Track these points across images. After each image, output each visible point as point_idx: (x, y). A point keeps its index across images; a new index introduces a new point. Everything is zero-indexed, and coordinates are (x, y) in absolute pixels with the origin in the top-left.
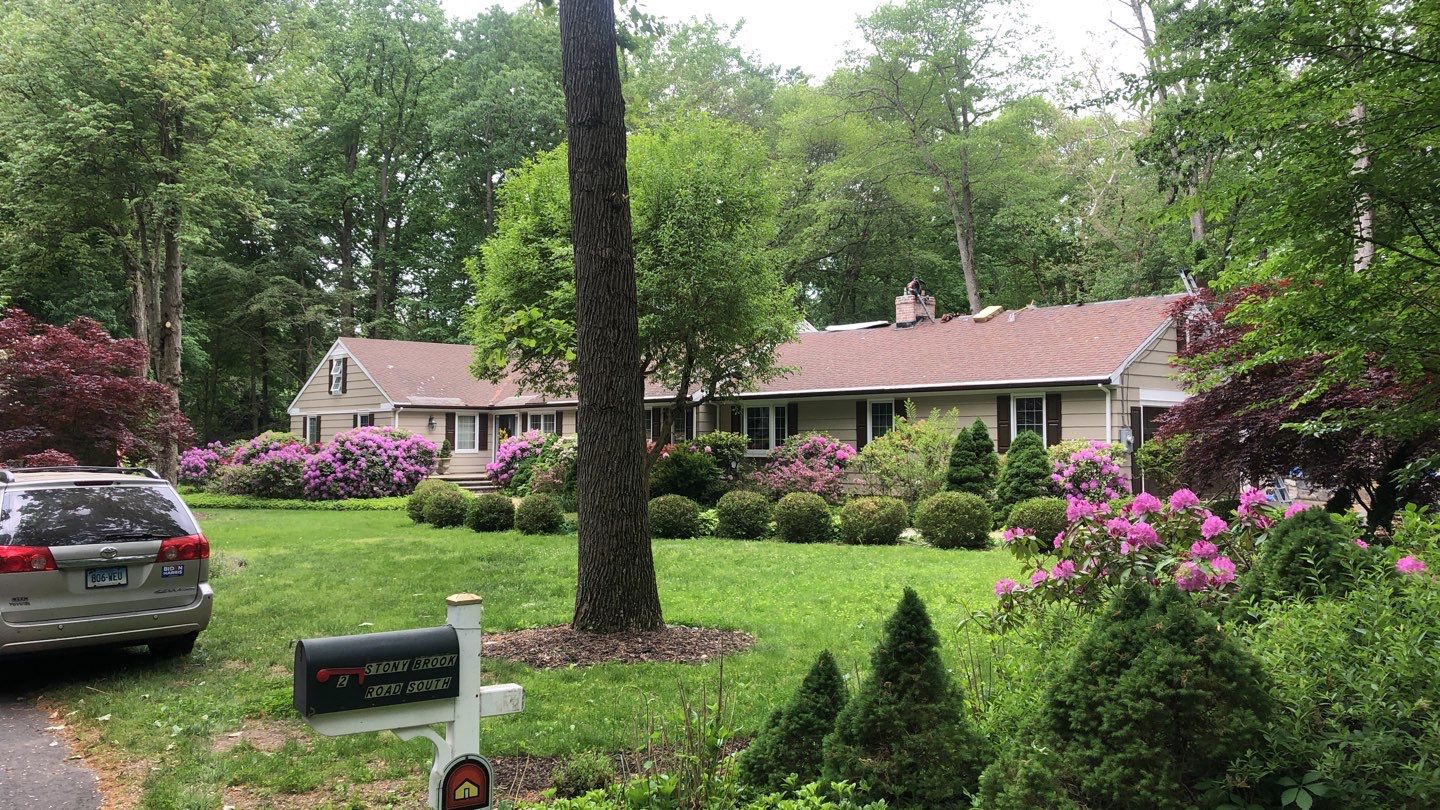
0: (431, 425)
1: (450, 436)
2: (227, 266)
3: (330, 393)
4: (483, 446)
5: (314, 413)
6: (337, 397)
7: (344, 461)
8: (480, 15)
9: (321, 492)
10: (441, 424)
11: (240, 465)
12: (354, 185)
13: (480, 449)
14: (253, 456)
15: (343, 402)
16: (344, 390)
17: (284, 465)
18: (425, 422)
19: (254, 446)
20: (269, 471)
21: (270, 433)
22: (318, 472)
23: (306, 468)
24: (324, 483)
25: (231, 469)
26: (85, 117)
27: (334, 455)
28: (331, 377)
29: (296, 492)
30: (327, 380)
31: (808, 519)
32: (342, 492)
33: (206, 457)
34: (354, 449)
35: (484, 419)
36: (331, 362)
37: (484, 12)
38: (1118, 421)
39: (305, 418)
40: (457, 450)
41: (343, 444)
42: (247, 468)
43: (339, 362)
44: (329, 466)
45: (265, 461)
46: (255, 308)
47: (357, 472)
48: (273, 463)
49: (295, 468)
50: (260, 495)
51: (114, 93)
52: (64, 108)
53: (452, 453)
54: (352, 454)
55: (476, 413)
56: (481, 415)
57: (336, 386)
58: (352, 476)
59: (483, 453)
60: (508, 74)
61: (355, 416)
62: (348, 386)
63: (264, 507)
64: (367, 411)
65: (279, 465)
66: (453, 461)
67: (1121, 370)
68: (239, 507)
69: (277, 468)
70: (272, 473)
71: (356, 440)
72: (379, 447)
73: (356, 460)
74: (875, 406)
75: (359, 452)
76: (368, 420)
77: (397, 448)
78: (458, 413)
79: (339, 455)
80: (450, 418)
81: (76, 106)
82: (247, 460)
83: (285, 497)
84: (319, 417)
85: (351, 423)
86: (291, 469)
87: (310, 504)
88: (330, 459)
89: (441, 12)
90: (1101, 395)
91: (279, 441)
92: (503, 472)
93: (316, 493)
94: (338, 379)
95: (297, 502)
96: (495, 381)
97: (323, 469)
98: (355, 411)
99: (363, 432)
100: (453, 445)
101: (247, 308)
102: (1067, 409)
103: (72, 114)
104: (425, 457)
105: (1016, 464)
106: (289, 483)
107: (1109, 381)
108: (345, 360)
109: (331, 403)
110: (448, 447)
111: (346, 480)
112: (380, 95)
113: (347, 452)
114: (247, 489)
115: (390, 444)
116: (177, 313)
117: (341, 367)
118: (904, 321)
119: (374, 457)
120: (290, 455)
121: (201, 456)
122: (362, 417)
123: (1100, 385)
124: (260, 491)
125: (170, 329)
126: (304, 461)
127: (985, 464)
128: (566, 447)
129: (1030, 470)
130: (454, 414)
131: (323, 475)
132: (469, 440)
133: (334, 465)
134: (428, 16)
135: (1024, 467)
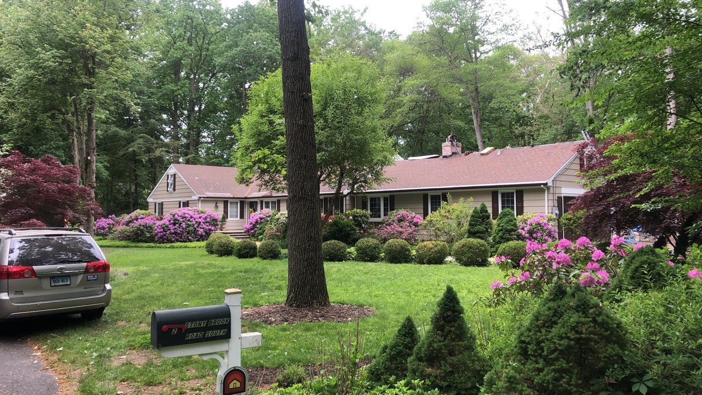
0: (216, 207)
1: (226, 212)
2: (117, 129)
3: (168, 191)
4: (242, 217)
5: (160, 201)
6: (171, 193)
7: (174, 224)
8: (239, 6)
9: (163, 239)
10: (221, 206)
11: (124, 226)
12: (178, 89)
13: (240, 218)
14: (130, 222)
15: (174, 195)
16: (174, 190)
17: (145, 226)
18: (214, 205)
19: (131, 217)
20: (138, 229)
21: (138, 210)
22: (162, 230)
23: (156, 228)
24: (165, 235)
25: (120, 228)
26: (48, 56)
27: (170, 221)
28: (168, 183)
29: (151, 239)
30: (166, 185)
31: (400, 252)
32: (174, 239)
33: (108, 222)
34: (179, 218)
35: (242, 203)
36: (168, 176)
37: (241, 5)
38: (551, 203)
39: (155, 203)
40: (229, 219)
41: (174, 216)
42: (127, 228)
43: (172, 176)
44: (167, 227)
45: (136, 224)
46: (131, 149)
47: (181, 229)
48: (140, 225)
49: (151, 228)
50: (134, 241)
51: (62, 45)
52: (38, 53)
53: (227, 220)
54: (178, 221)
55: (238, 201)
56: (241, 202)
57: (170, 188)
58: (179, 231)
59: (242, 220)
60: (253, 34)
61: (180, 202)
62: (176, 188)
63: (136, 247)
64: (185, 200)
65: (143, 226)
66: (227, 224)
67: (552, 178)
68: (124, 247)
69: (142, 228)
70: (140, 230)
71: (180, 214)
72: (191, 217)
73: (181, 224)
74: (432, 196)
75: (182, 220)
76: (186, 204)
77: (200, 218)
78: (230, 200)
79: (172, 221)
80: (226, 203)
81: (44, 52)
82: (127, 224)
83: (146, 242)
84: (162, 203)
85: (178, 206)
86: (149, 228)
87: (158, 245)
88: (168, 223)
89: (220, 5)
90: (542, 191)
91: (143, 214)
92: (252, 229)
93: (161, 240)
94: (171, 184)
95: (152, 244)
96: (248, 185)
97: (165, 228)
98: (180, 200)
99: (183, 210)
100: (227, 216)
101: (127, 149)
102: (526, 198)
103: (42, 55)
104: (214, 222)
105: (501, 225)
106: (148, 235)
107: (547, 184)
108: (175, 175)
109: (168, 196)
110: (225, 217)
111: (175, 233)
112: (191, 45)
113: (176, 220)
114: (128, 238)
115: (197, 216)
116: (93, 152)
117: (173, 178)
118: (446, 155)
119: (189, 222)
120: (148, 221)
121: (105, 222)
122: (183, 203)
123: (542, 186)
124: (134, 239)
125: (90, 160)
126: (155, 224)
127: (486, 225)
128: (282, 217)
129: (508, 228)
130: (228, 201)
131: (164, 231)
132: (235, 214)
133: (170, 226)
134: (214, 7)
135: (505, 226)
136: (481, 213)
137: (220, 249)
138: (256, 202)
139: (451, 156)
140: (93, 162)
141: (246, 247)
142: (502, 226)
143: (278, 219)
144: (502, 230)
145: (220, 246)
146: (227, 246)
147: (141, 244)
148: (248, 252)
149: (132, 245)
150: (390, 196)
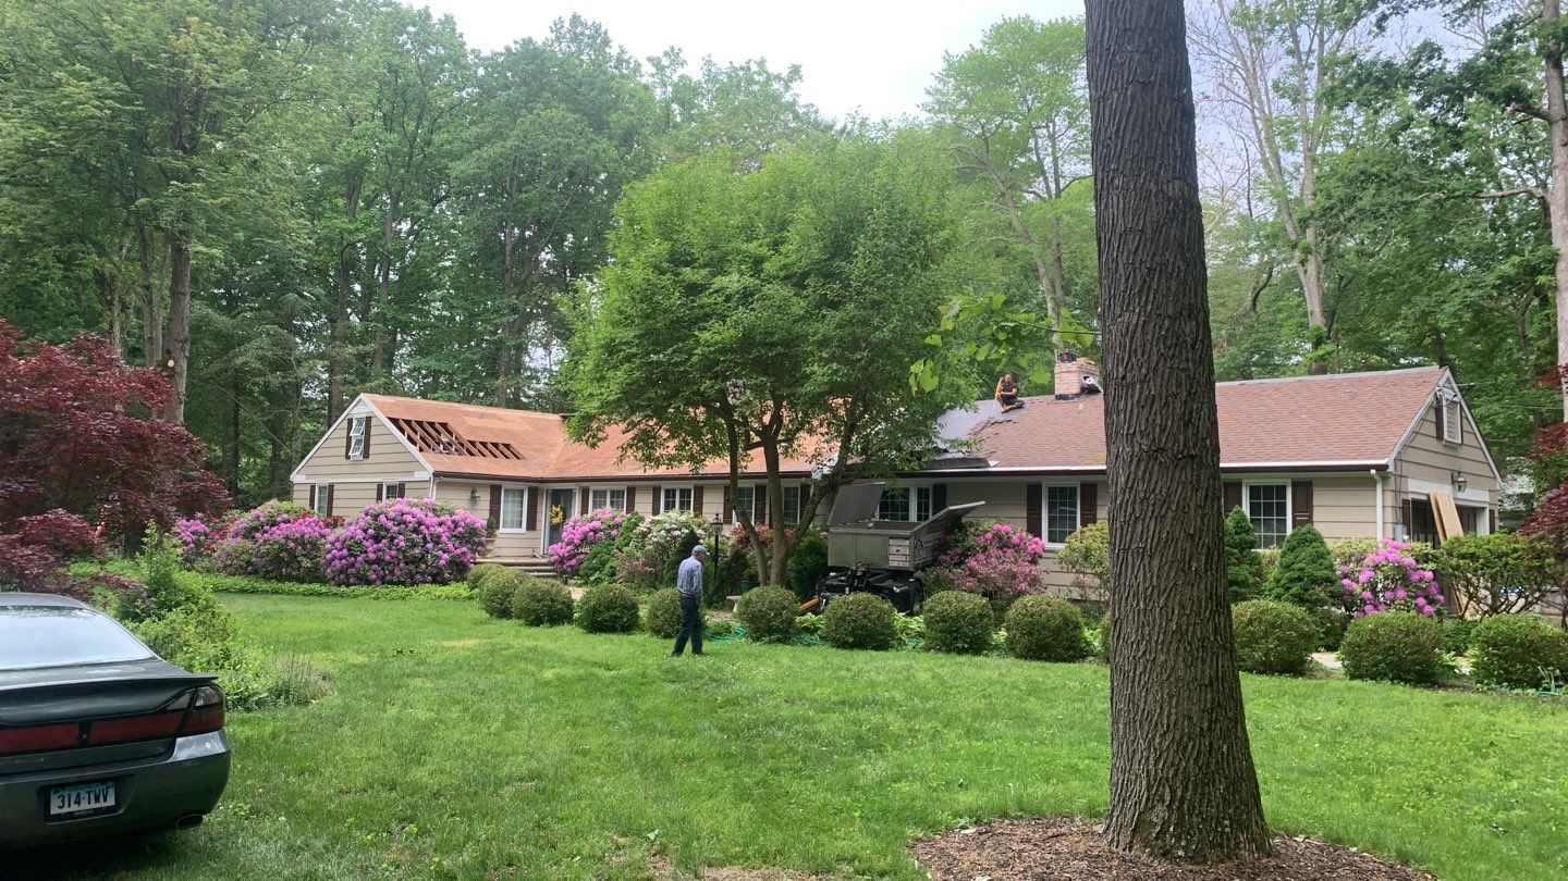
0: (474, 499)
1: (494, 512)
2: (210, 311)
3: (348, 457)
4: (532, 525)
5: (325, 481)
6: (357, 462)
7: (377, 539)
8: (508, 49)
9: (348, 577)
10: (484, 499)
11: (239, 539)
12: (357, 230)
13: (528, 529)
14: (256, 529)
15: (364, 468)
16: (366, 455)
17: (301, 541)
18: (469, 495)
19: (258, 517)
20: (283, 548)
21: (274, 502)
22: (345, 552)
23: (328, 546)
24: (352, 565)
25: (230, 543)
26: (85, 94)
27: (365, 531)
28: (349, 439)
29: (314, 575)
30: (344, 442)
32: (374, 576)
33: (192, 529)
34: (390, 524)
35: (534, 495)
36: (350, 422)
37: (513, 47)
38: (1390, 517)
39: (313, 488)
40: (502, 530)
41: (376, 517)
42: (249, 544)
43: (359, 420)
44: (359, 544)
45: (278, 534)
46: (239, 361)
47: (393, 553)
48: (287, 538)
49: (315, 546)
50: (267, 577)
51: (124, 69)
52: (59, 83)
53: (497, 532)
54: (388, 530)
55: (525, 486)
56: (530, 489)
57: (355, 450)
58: (388, 558)
59: (531, 534)
60: (543, 114)
61: (380, 486)
62: (372, 450)
63: (276, 592)
64: (395, 480)
65: (295, 541)
66: (498, 542)
67: (1394, 455)
68: (243, 591)
69: (292, 545)
70: (286, 550)
71: (392, 515)
72: (420, 524)
73: (392, 539)
74: (1051, 490)
75: (396, 529)
76: (397, 491)
77: (440, 525)
78: (506, 484)
79: (371, 531)
80: (495, 492)
81: (73, 81)
82: (249, 533)
83: (300, 580)
84: (331, 487)
85: (374, 494)
86: (311, 546)
87: (335, 589)
88: (360, 535)
89: (464, 43)
90: (1370, 483)
91: (288, 512)
92: (572, 557)
93: (342, 576)
94: (358, 442)
95: (316, 587)
96: (593, 446)
97: (352, 547)
98: (379, 479)
99: (393, 506)
100: (498, 523)
101: (229, 361)
102: (1319, 498)
103: (68, 90)
104: (471, 537)
105: (1296, 566)
106: (306, 563)
107: (1385, 467)
108: (369, 419)
109: (346, 469)
110: (492, 526)
111: (378, 561)
112: (391, 130)
113: (382, 527)
114: (249, 569)
115: (431, 519)
116: (183, 350)
117: (363, 427)
118: (1066, 392)
119: (414, 536)
120: (308, 529)
121: (187, 527)
122: (388, 487)
123: (1373, 472)
124: (267, 572)
125: (173, 369)
126: (324, 536)
127: (1250, 564)
128: (654, 529)
129: (1319, 574)
130: (500, 488)
131: (351, 555)
132: (516, 519)
133: (364, 542)
134: (444, 48)
135: (1309, 570)
136: (1236, 533)
137: (534, 605)
138: (570, 493)
139: (1077, 395)
140: (181, 375)
141: (610, 605)
142: (1302, 569)
143: (644, 535)
144: (1300, 579)
145: (534, 598)
146: (552, 600)
147: (287, 585)
148: (615, 617)
149: (265, 586)
150: (936, 487)
